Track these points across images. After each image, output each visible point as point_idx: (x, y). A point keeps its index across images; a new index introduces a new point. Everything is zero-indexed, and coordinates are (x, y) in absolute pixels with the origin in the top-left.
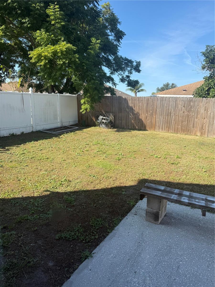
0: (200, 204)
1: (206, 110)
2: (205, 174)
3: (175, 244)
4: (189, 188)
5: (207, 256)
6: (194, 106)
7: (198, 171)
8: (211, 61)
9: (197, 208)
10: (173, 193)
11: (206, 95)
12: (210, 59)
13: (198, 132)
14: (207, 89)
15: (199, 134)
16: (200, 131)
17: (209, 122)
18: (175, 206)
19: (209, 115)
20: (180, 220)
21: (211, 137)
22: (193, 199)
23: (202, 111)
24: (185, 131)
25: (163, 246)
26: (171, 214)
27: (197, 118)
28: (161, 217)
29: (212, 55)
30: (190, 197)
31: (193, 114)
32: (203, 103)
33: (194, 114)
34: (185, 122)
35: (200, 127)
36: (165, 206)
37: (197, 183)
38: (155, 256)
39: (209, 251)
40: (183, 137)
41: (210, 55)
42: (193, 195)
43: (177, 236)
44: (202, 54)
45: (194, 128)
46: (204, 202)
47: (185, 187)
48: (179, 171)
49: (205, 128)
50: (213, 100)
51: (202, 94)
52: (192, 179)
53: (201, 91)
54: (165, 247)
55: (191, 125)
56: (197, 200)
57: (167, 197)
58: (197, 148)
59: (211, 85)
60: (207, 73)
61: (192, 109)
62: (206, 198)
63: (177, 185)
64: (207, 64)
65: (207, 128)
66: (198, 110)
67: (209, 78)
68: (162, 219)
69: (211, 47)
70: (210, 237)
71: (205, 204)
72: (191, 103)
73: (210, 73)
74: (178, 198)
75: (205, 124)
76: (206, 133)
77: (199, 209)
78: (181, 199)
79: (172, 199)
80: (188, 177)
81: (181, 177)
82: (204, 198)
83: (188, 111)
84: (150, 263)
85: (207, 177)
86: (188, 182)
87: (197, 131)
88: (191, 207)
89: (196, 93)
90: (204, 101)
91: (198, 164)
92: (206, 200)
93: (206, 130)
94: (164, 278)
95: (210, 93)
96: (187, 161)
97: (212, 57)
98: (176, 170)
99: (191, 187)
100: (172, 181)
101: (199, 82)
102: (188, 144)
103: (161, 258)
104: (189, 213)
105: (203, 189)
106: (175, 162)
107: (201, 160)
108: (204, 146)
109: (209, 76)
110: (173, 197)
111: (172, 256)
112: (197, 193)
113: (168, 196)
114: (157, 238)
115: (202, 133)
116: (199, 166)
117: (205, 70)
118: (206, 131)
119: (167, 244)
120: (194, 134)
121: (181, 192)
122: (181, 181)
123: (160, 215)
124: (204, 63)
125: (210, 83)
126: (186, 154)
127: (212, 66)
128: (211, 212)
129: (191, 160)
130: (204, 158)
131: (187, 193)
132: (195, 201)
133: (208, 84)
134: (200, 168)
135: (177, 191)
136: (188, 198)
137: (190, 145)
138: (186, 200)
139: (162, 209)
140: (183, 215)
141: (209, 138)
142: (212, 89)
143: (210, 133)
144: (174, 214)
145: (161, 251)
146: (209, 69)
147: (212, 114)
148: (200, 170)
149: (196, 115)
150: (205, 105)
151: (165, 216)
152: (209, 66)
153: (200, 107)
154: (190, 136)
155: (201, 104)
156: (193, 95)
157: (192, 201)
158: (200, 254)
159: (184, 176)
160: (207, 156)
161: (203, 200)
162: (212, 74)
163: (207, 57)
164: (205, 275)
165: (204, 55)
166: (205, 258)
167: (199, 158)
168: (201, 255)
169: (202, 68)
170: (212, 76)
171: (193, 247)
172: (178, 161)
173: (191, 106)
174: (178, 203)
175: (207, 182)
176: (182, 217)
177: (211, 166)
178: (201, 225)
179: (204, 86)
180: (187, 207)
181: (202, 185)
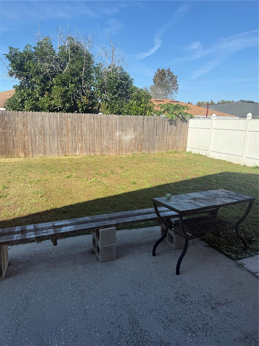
0: (49, 234)
1: (25, 125)
2: (42, 200)
3: (31, 293)
4: (29, 221)
5: (68, 286)
6: (9, 121)
7: (34, 198)
8: (18, 67)
9: (44, 240)
10: (14, 233)
11: (21, 108)
12: (17, 64)
13: (21, 153)
14: (20, 100)
15: (22, 155)
16: (22, 151)
17: (31, 140)
18: (18, 248)
19: (30, 132)
20: (29, 261)
21: (36, 156)
22: (40, 231)
23: (21, 127)
24: (5, 153)
25: (18, 303)
26: (16, 259)
27: (16, 136)
28: (4, 270)
29: (18, 60)
30: (36, 230)
31: (10, 131)
32: (19, 117)
33: (12, 131)
34: (2, 142)
35: (22, 146)
36: (6, 253)
37: (36, 212)
38: (11, 322)
39: (69, 280)
40: (3, 161)
41: (16, 59)
42: (38, 227)
43: (31, 282)
44: (6, 57)
45: (14, 148)
46: (53, 229)
47: (24, 221)
48: (10, 204)
49: (27, 146)
50: (31, 114)
51: (15, 107)
52: (29, 209)
53: (14, 103)
54: (21, 303)
55: (10, 145)
56: (44, 231)
57: (8, 240)
58: (25, 172)
59: (24, 97)
60: (17, 82)
61: (8, 125)
62: (53, 225)
63: (13, 222)
64: (14, 70)
65: (30, 147)
66: (15, 126)
67: (20, 88)
68: (7, 271)
69: (15, 50)
70: (65, 265)
71: (55, 232)
72: (4, 118)
73: (20, 82)
74: (22, 236)
75: (26, 142)
76: (31, 153)
77: (46, 240)
78: (26, 237)
79: (15, 240)
80: (24, 208)
81: (16, 210)
82: (51, 225)
83: (3, 128)
84: (7, 334)
85: (45, 202)
86: (26, 214)
87: (19, 152)
88: (37, 241)
89: (8, 106)
90: (20, 115)
91: (32, 190)
92: (54, 227)
93: (30, 149)
94: (31, 339)
95: (24, 105)
96: (17, 190)
97: (18, 63)
98: (7, 204)
99: (31, 219)
100: (6, 219)
101: (8, 92)
102: (13, 169)
103: (20, 318)
104: (37, 249)
105: (45, 216)
106: (3, 194)
107: (33, 185)
108: (31, 168)
109: (20, 85)
110: (16, 238)
111: (33, 308)
112: (40, 223)
113: (9, 238)
114: (6, 298)
115: (25, 154)
116: (33, 192)
117: (13, 78)
118: (30, 151)
119: (22, 298)
120: (17, 156)
121: (23, 229)
122: (17, 215)
123: (3, 267)
124: (11, 68)
125: (22, 94)
126: (13, 181)
127: (21, 73)
128: (59, 238)
129: (21, 187)
130: (36, 181)
131: (31, 227)
132: (43, 233)
133: (21, 95)
134: (35, 194)
135: (18, 229)
136: (33, 233)
137: (16, 170)
138: (32, 235)
139: (4, 258)
140: (31, 254)
141: (36, 158)
142: (26, 101)
143: (34, 152)
144: (20, 258)
145: (17, 310)
146: (18, 76)
147: (32, 130)
148: (35, 196)
149: (14, 132)
150: (22, 120)
151: (9, 265)
152: (17, 73)
153: (17, 123)
154: (12, 159)
155: (17, 119)
156: (5, 107)
157: (39, 233)
158: (61, 288)
159: (19, 209)
160: (39, 179)
161: (50, 228)
162: (23, 83)
163: (13, 62)
164: (72, 307)
165: (8, 59)
166: (67, 289)
167: (30, 182)
168: (63, 288)
169: (9, 75)
170: (23, 86)
171: (52, 284)
172: (7, 192)
173: (6, 121)
174: (21, 243)
175: (47, 208)
176: (31, 257)
177: (46, 188)
178: (53, 256)
179: (16, 96)
180: (33, 243)
181: (42, 212)
